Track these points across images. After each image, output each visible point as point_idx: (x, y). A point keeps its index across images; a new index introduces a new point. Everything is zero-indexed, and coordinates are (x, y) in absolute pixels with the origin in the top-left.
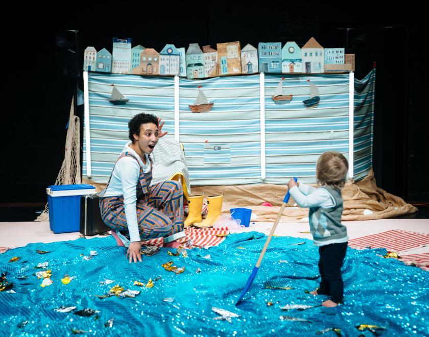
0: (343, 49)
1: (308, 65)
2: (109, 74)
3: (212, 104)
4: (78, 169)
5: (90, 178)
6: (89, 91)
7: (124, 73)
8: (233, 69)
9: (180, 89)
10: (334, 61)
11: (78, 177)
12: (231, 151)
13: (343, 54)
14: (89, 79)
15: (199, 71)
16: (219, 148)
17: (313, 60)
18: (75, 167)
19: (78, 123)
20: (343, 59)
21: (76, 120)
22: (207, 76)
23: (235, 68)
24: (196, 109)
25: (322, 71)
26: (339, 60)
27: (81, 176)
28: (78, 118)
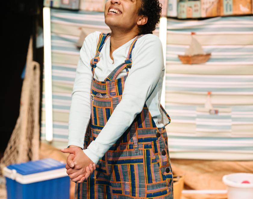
2: (76, 11)
3: (208, 55)
4: (36, 130)
5: (51, 143)
6: (52, 32)
7: (96, 9)
8: (239, 8)
9: (167, 34)
11: (35, 141)
12: (233, 116)
14: (52, 17)
15: (194, 8)
16: (217, 112)
18: (33, 128)
19: (38, 71)
21: (35, 68)
22: (204, 15)
23: (244, 6)
24: (187, 60)
27: (40, 139)
28: (37, 65)
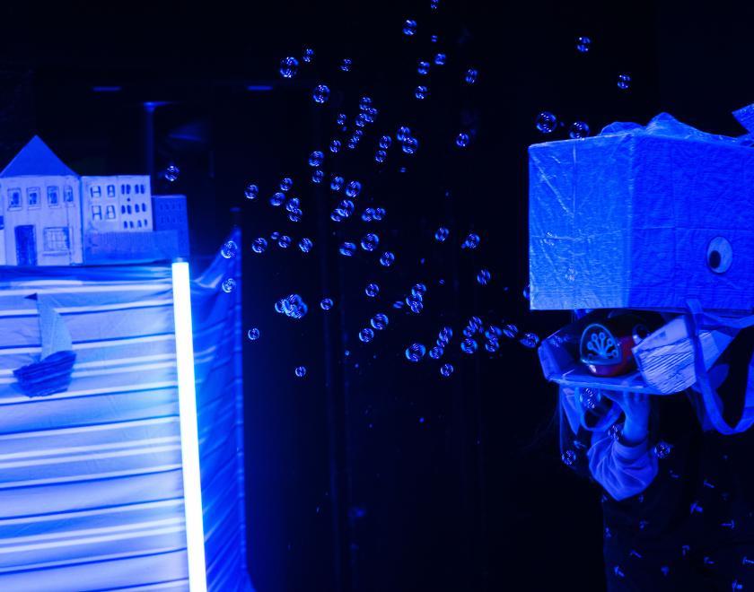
0: (145, 180)
1: (24, 237)
10: (115, 224)
13: (146, 198)
17: (41, 217)
20: (148, 215)
25: (78, 259)
26: (134, 217)
